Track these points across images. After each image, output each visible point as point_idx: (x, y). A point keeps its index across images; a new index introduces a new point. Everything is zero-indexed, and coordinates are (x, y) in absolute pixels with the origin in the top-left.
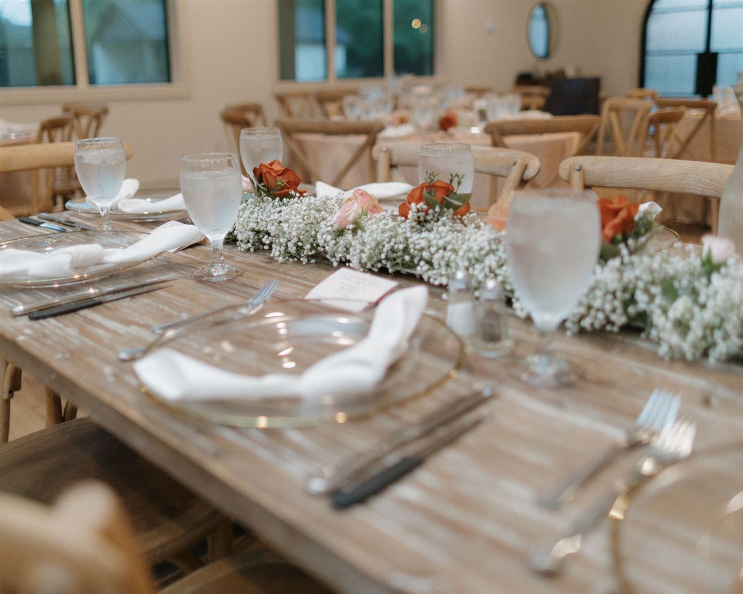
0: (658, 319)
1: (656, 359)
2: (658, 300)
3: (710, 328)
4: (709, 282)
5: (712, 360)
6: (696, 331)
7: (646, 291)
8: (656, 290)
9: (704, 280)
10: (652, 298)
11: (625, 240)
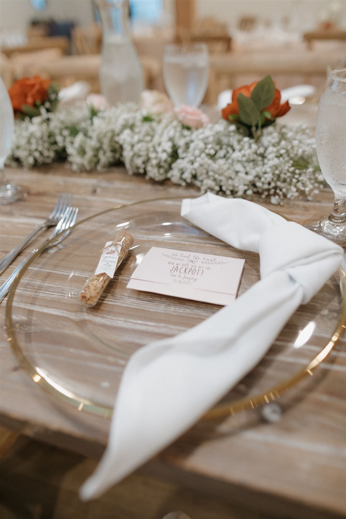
0: (70, 150)
1: (73, 173)
2: (69, 139)
3: (97, 150)
4: (92, 124)
5: (99, 168)
6: (90, 154)
7: (61, 134)
8: (66, 133)
9: (89, 122)
10: (65, 137)
11: (43, 104)
